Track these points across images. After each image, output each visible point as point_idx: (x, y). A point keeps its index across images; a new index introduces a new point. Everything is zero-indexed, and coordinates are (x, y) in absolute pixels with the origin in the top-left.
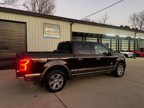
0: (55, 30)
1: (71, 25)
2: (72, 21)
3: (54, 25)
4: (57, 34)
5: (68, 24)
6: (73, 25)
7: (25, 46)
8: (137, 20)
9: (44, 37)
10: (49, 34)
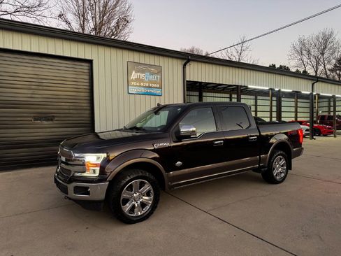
0: (151, 77)
3: (150, 66)
4: (155, 85)
5: (177, 65)
9: (130, 92)
10: (140, 86)
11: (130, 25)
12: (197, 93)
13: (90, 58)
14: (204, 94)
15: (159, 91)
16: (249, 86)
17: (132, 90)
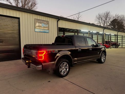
0: (45, 26)
1: (58, 21)
2: (59, 18)
3: (44, 21)
4: (46, 29)
5: (55, 21)
6: (59, 22)
7: (18, 39)
8: (102, 19)
9: (36, 31)
10: (40, 29)
11: (36, 6)
12: (63, 33)
13: (19, 17)
14: (65, 33)
15: (47, 31)
16: (81, 30)
17: (36, 30)
